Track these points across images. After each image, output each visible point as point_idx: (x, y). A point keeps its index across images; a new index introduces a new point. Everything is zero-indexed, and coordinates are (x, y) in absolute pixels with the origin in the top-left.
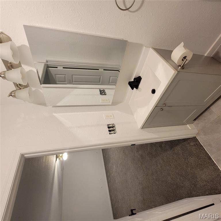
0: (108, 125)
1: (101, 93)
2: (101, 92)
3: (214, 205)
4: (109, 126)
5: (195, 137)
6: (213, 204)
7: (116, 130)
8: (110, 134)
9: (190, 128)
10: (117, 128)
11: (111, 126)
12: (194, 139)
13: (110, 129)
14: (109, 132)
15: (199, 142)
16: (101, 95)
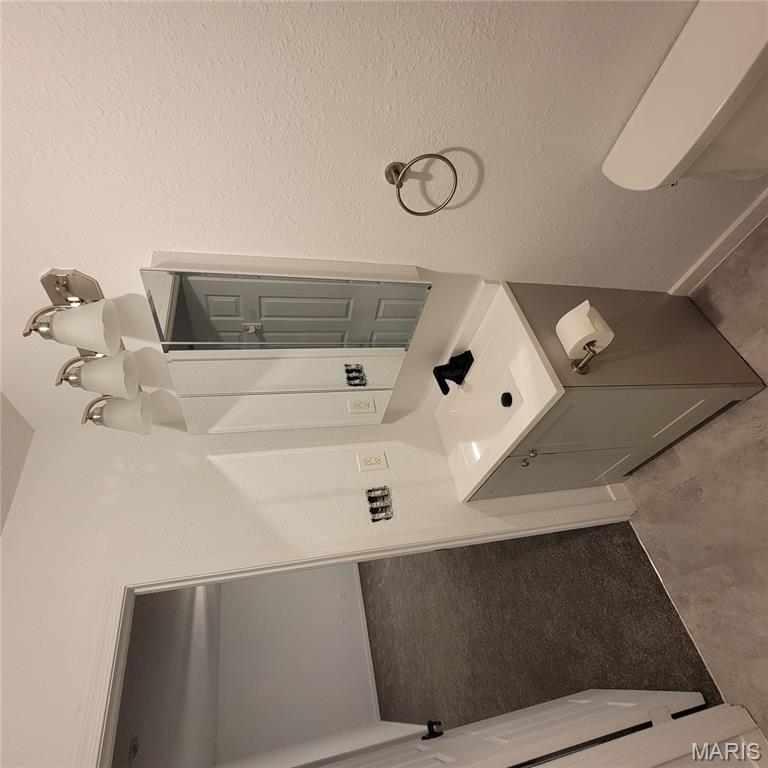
0: (370, 491)
1: (349, 379)
2: (351, 375)
3: (651, 725)
4: (373, 495)
5: (628, 522)
6: (649, 725)
7: (394, 507)
8: (374, 520)
9: (614, 499)
10: (396, 500)
11: (378, 493)
12: (624, 528)
13: (376, 505)
14: (370, 516)
15: (637, 539)
16: (351, 385)
